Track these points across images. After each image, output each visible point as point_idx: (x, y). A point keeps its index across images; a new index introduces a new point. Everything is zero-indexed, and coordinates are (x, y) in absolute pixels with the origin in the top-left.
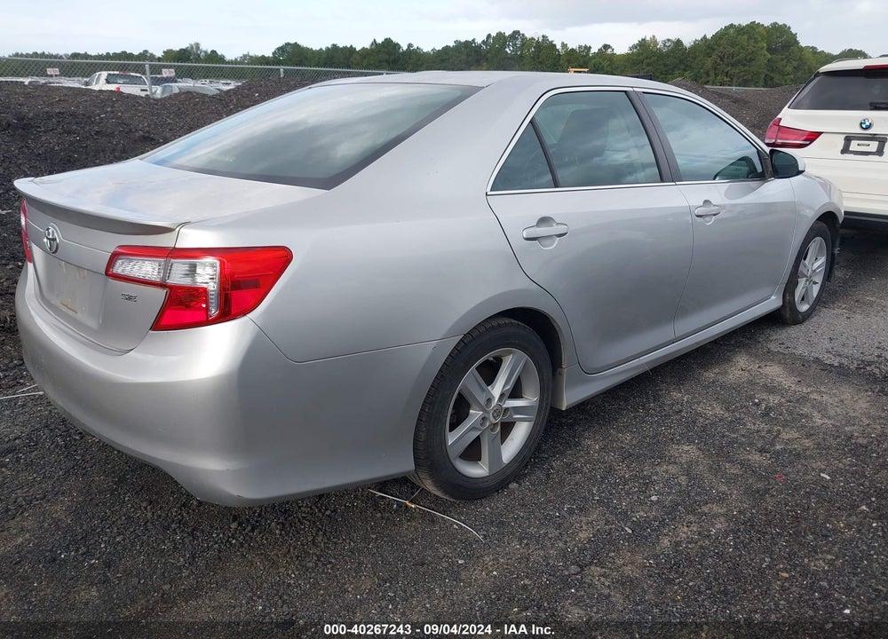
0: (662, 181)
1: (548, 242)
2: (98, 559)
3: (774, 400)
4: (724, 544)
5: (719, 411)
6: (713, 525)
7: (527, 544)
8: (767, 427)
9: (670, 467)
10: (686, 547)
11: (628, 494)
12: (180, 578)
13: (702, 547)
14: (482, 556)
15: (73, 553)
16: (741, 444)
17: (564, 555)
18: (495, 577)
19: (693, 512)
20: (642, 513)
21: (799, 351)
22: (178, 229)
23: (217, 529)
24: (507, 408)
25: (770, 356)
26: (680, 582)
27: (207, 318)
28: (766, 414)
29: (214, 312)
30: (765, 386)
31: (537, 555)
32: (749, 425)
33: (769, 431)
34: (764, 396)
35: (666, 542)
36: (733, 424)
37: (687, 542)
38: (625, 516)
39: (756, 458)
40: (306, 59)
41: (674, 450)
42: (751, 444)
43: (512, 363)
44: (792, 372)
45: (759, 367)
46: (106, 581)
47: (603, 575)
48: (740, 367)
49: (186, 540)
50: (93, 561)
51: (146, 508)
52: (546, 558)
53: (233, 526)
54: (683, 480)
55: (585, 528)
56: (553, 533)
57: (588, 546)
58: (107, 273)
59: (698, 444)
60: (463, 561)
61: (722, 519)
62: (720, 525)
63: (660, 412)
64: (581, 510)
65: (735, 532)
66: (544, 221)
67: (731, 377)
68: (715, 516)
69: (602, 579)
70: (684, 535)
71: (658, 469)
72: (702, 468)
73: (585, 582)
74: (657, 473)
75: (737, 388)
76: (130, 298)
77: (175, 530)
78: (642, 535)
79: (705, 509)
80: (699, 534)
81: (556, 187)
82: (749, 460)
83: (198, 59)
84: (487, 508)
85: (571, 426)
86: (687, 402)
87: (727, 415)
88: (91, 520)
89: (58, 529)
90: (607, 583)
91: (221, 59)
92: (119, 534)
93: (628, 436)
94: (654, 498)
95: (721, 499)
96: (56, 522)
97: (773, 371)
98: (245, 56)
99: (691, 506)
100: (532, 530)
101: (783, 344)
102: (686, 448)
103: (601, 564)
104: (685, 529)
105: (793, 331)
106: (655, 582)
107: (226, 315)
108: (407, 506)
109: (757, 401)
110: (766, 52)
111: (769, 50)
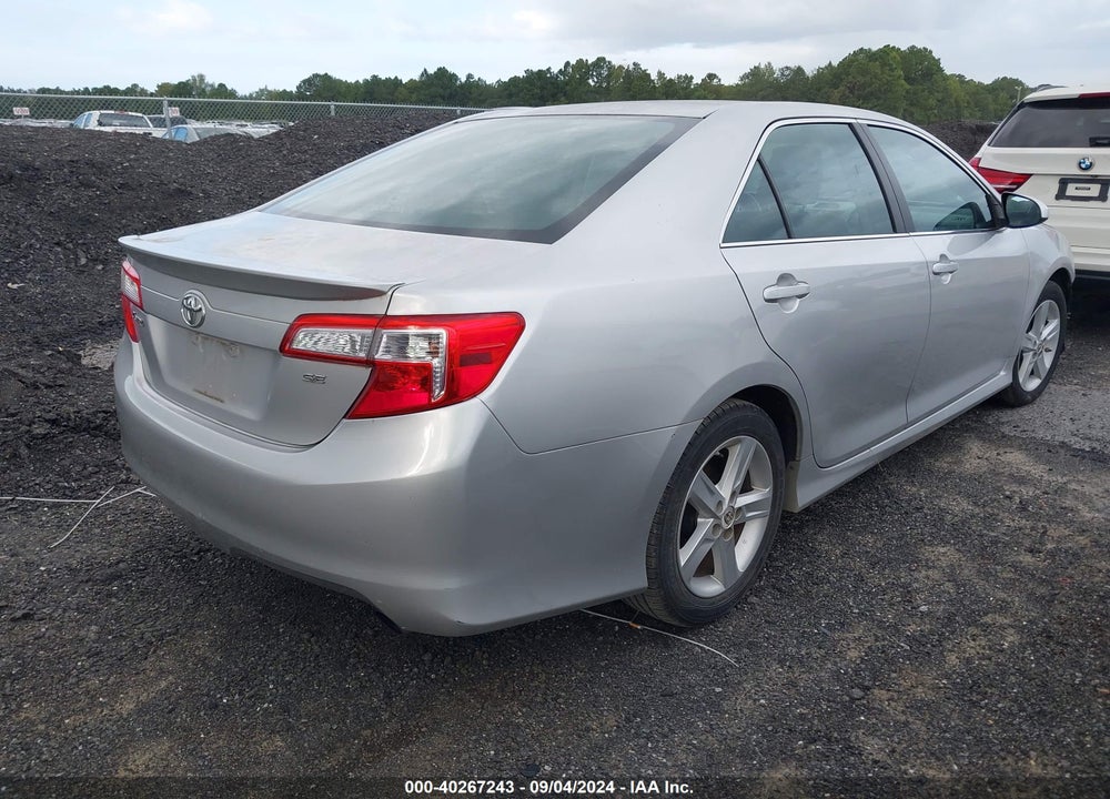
0: (895, 232)
1: (790, 303)
2: (271, 702)
3: (1028, 492)
4: (1023, 659)
5: (966, 505)
6: (1003, 638)
7: (790, 667)
8: (1029, 524)
9: (930, 573)
10: (980, 664)
11: (891, 605)
12: (380, 721)
13: (998, 664)
14: (740, 683)
15: (237, 697)
16: (1006, 545)
17: (837, 676)
18: (763, 706)
19: (975, 623)
20: (914, 626)
21: (1040, 434)
22: (390, 293)
23: (407, 662)
24: (740, 508)
25: (1005, 441)
26: (986, 704)
27: (430, 400)
28: (1023, 507)
29: (439, 393)
30: (1011, 475)
31: (805, 679)
32: (1007, 522)
33: (1032, 529)
34: (1014, 487)
35: (952, 659)
36: (988, 521)
37: (980, 658)
38: (896, 629)
39: (1027, 559)
40: (340, 93)
41: (927, 552)
42: (1018, 544)
43: (741, 453)
44: (1038, 459)
45: (998, 454)
46: (290, 728)
47: (891, 699)
48: (975, 456)
49: (373, 676)
50: (266, 705)
51: (309, 641)
52: (819, 682)
53: (427, 657)
54: (949, 586)
55: (853, 645)
56: (817, 653)
57: (863, 666)
58: (282, 349)
59: (955, 544)
60: (720, 690)
61: (1012, 631)
62: (1011, 639)
63: (898, 509)
64: (842, 624)
65: (1034, 644)
66: (784, 278)
67: (968, 466)
68: (1002, 627)
69: (893, 704)
70: (973, 651)
71: (916, 575)
72: (968, 571)
73: (874, 708)
74: (917, 580)
75: (977, 478)
76: (315, 379)
77: (354, 665)
78: (924, 650)
79: (988, 619)
80: (990, 648)
81: (790, 237)
82: (1021, 562)
83: (202, 93)
84: (729, 628)
85: (800, 528)
86: (926, 497)
87: (977, 510)
88: (245, 657)
89: (208, 668)
90: (900, 709)
91: (232, 94)
92: (287, 672)
93: (870, 539)
94: (924, 608)
95: (1003, 608)
96: (203, 660)
97: (1016, 459)
98: (261, 90)
99: (969, 616)
100: (792, 650)
101: (1018, 426)
102: (942, 550)
103: (885, 686)
104: (972, 644)
105: (1025, 412)
106: (957, 705)
107: (454, 396)
108: (631, 627)
109: (1008, 493)
110: (903, 82)
111: (907, 79)
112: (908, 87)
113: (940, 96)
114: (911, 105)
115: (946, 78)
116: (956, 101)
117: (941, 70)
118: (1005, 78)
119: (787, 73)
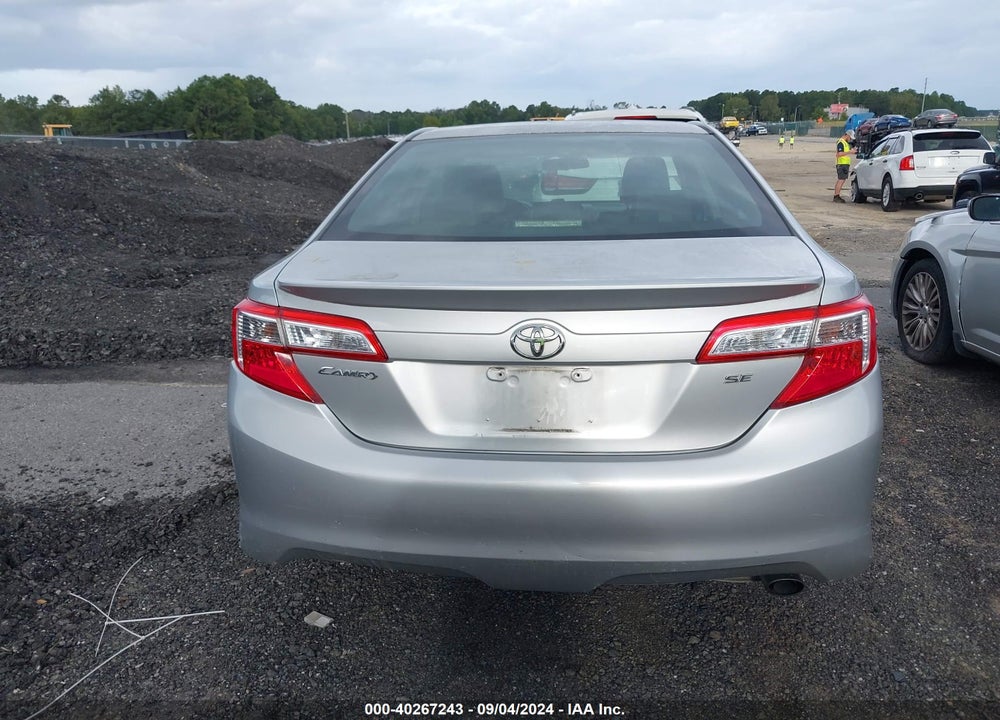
22: (822, 285)
27: (861, 372)
58: (699, 357)
76: (742, 379)
110: (250, 107)
111: (251, 104)
112: (254, 110)
113: (282, 118)
114: (260, 126)
115: (283, 103)
116: (296, 124)
117: (278, 97)
118: (326, 105)
119: (138, 95)
